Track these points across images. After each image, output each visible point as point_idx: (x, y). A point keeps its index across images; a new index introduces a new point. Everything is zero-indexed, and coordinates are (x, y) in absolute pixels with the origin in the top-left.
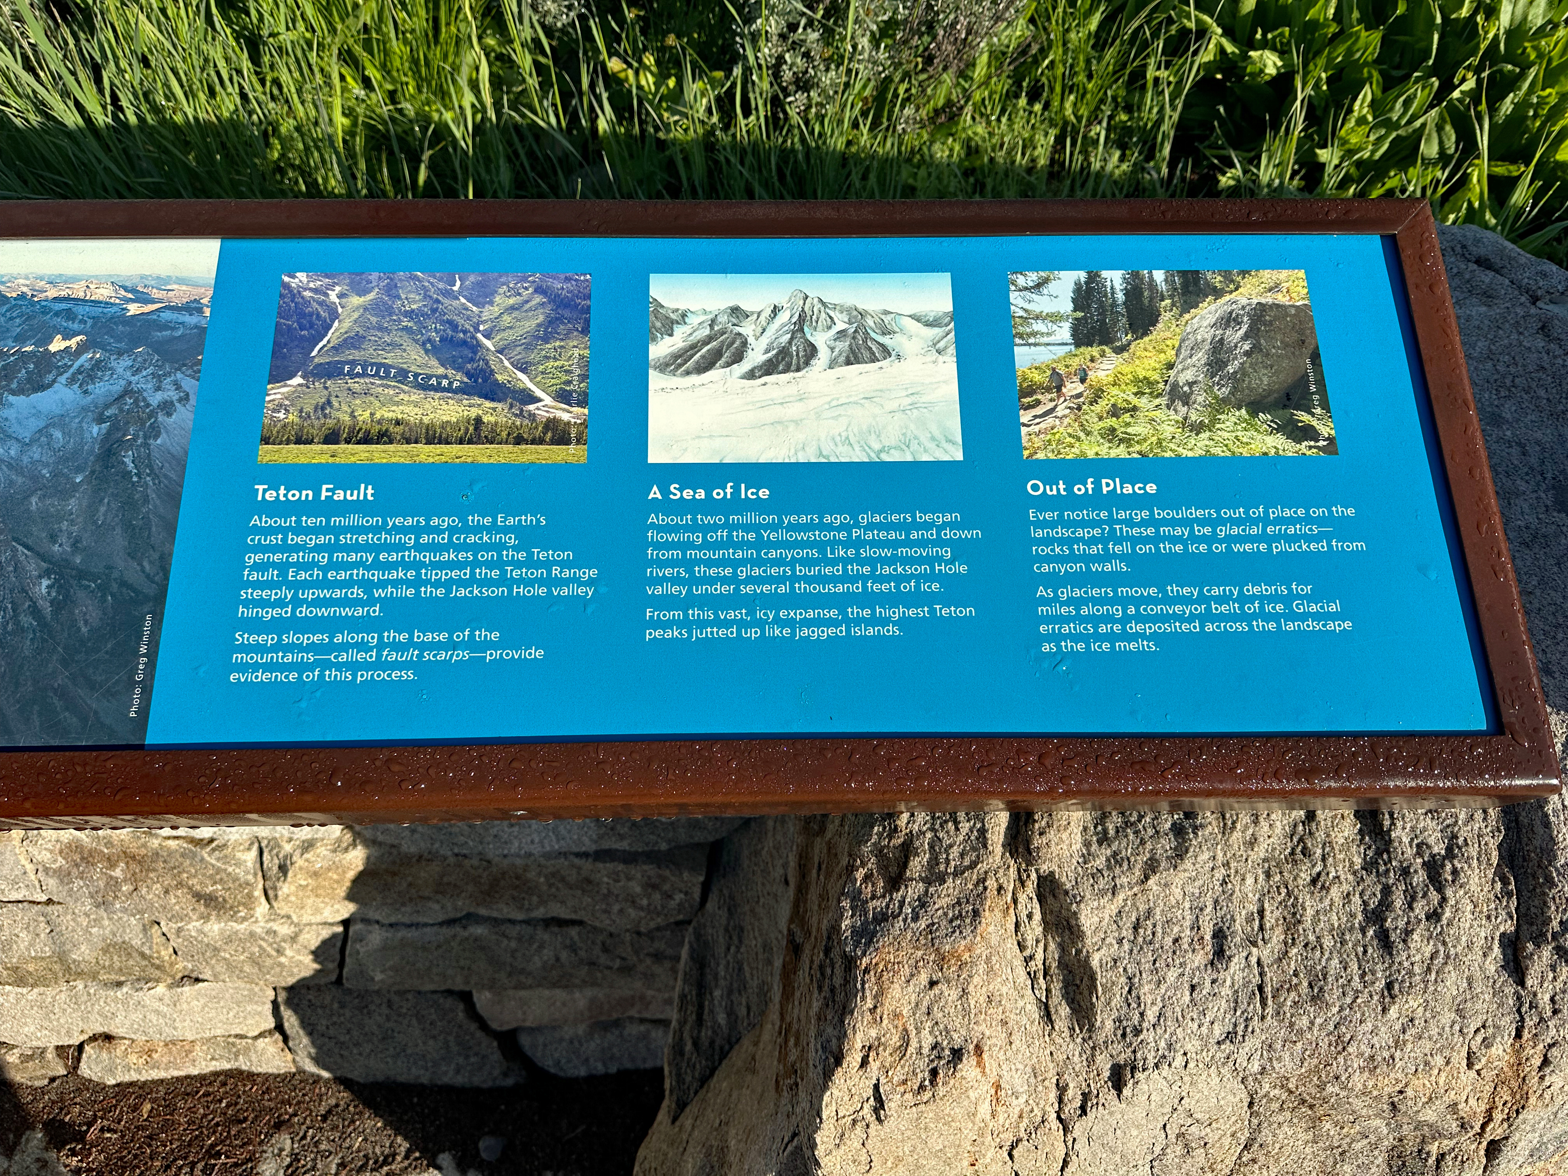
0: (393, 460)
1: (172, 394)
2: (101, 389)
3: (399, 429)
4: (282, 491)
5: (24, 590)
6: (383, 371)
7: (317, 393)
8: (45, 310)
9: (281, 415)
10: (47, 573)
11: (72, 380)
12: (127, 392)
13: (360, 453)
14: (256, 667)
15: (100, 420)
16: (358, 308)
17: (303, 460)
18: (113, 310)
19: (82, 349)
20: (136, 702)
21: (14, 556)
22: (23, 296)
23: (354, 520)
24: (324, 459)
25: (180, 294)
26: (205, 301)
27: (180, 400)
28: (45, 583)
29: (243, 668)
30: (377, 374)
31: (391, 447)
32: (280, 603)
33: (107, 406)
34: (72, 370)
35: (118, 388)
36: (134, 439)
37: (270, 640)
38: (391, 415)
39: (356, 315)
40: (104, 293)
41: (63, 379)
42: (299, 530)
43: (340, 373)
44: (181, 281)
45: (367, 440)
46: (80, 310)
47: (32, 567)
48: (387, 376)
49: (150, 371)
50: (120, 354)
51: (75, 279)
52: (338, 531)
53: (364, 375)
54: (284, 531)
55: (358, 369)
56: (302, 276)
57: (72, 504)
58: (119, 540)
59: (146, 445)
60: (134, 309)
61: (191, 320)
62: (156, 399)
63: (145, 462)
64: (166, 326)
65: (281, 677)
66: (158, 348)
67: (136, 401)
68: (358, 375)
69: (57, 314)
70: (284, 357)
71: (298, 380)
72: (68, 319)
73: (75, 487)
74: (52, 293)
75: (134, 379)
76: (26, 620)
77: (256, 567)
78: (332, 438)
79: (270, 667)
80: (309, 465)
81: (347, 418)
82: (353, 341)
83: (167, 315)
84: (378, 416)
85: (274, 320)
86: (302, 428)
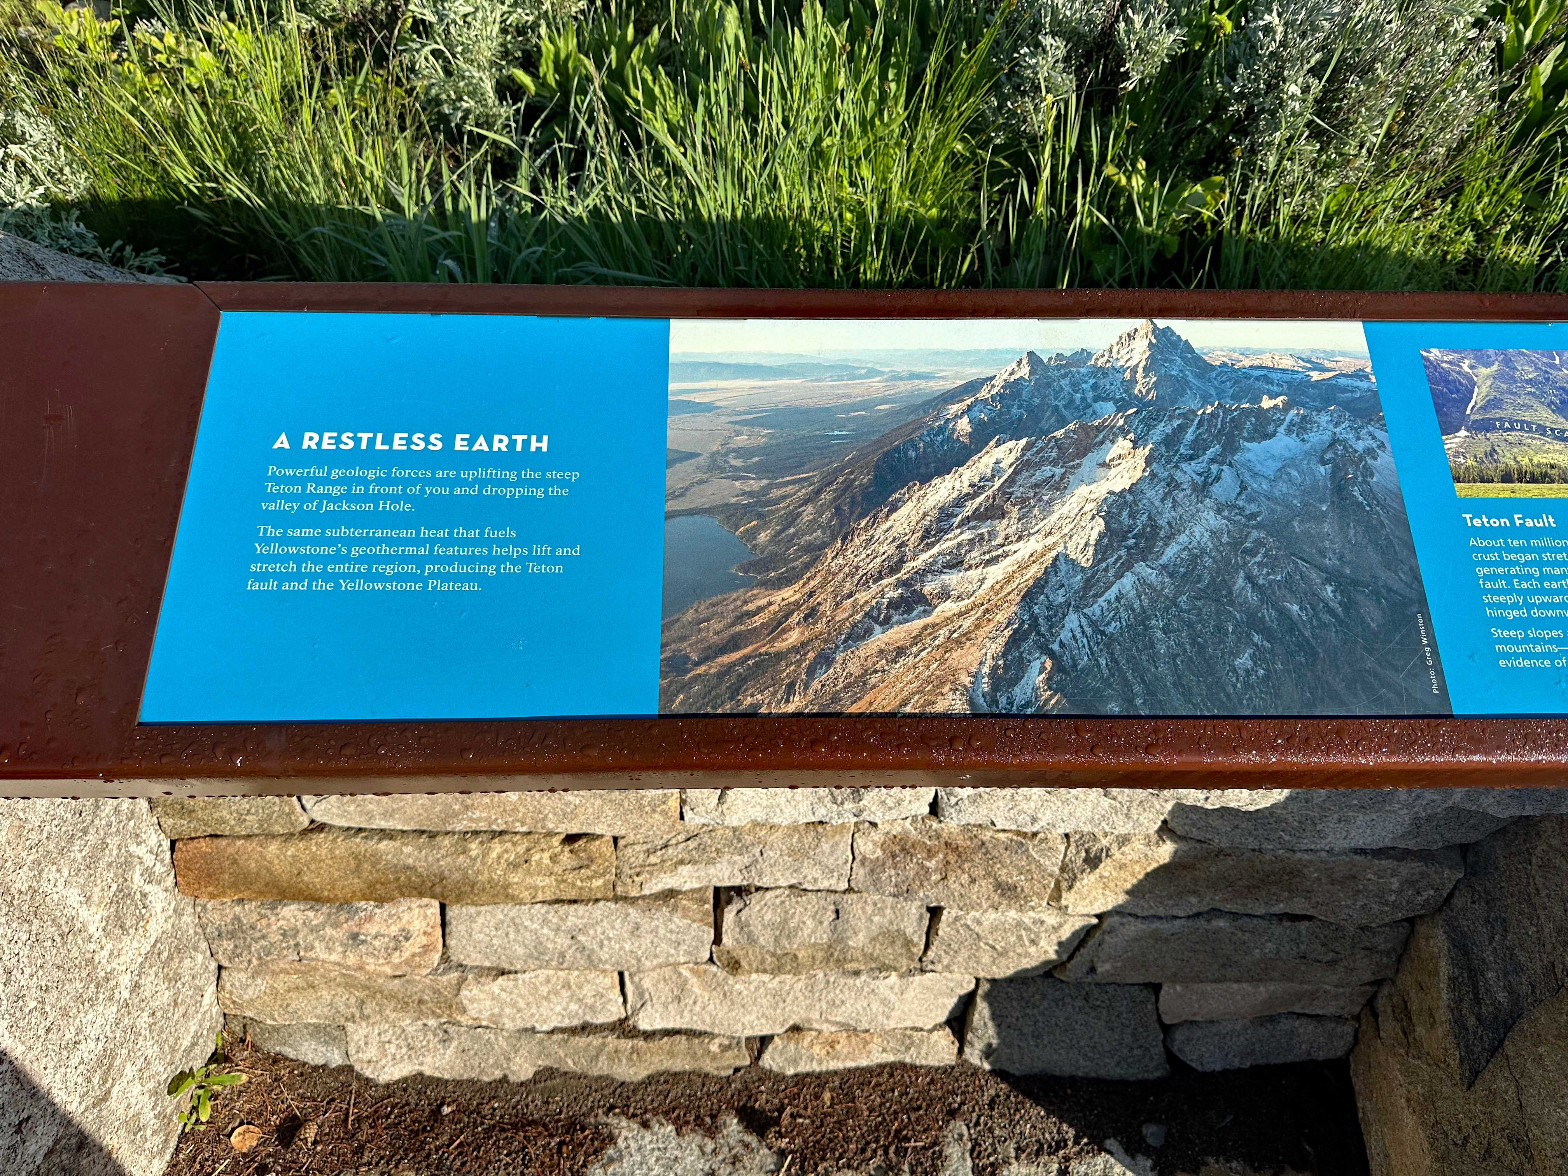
0: (1560, 496)
1: (1370, 443)
2: (1316, 438)
3: (1554, 472)
4: (1485, 520)
5: (1314, 594)
6: (1526, 426)
7: (1482, 444)
8: (1247, 377)
9: (1461, 460)
10: (1328, 581)
11: (1289, 431)
12: (1335, 441)
13: (1533, 490)
14: (1516, 656)
15: (1324, 462)
16: (1488, 377)
17: (1491, 495)
18: (1300, 376)
19: (1287, 407)
20: (1434, 681)
21: (1297, 568)
22: (1224, 365)
23: (1547, 542)
24: (1507, 494)
25: (1348, 365)
26: (1368, 370)
27: (1379, 447)
28: (1329, 589)
29: (1507, 656)
30: (1522, 429)
31: (1554, 486)
32: (1515, 606)
33: (1325, 452)
34: (1286, 423)
35: (1327, 437)
36: (1356, 477)
37: (1520, 634)
38: (1544, 461)
39: (1489, 383)
40: (1287, 363)
41: (1281, 429)
42: (1510, 550)
43: (1494, 428)
44: (1343, 354)
45: (1534, 480)
46: (1273, 375)
47: (1314, 575)
48: (1530, 431)
49: (1347, 424)
50: (1319, 411)
51: (1261, 352)
52: (1540, 550)
53: (1512, 429)
54: (1499, 550)
55: (1507, 425)
56: (1435, 351)
57: (1326, 528)
58: (1373, 556)
59: (1365, 481)
60: (1315, 376)
61: (1364, 385)
62: (1360, 446)
63: (1370, 494)
64: (1345, 389)
65: (1539, 663)
66: (1346, 406)
67: (1345, 448)
68: (1508, 429)
69: (1257, 379)
70: (1446, 414)
71: (1463, 433)
72: (1267, 383)
73: (1324, 515)
74: (1247, 363)
75: (1337, 430)
76: (1326, 618)
77: (1486, 578)
78: (1507, 478)
79: (1527, 655)
80: (1497, 499)
81: (1512, 463)
82: (1493, 403)
83: (1342, 381)
84: (1535, 461)
85: (1428, 386)
86: (1481, 471)
